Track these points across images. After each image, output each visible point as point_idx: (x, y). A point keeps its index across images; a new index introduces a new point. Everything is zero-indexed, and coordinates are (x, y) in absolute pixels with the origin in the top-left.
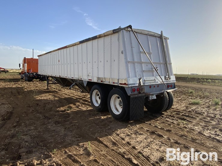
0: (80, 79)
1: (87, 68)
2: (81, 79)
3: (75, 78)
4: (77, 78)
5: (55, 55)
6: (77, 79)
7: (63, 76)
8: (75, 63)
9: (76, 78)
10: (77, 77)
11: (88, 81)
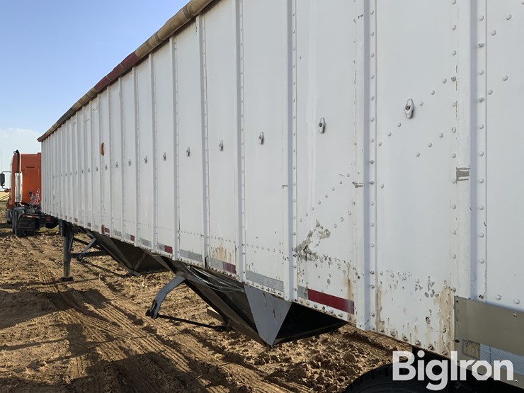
0: (220, 270)
1: (290, 186)
2: (232, 268)
3: (182, 252)
4: (198, 257)
5: (89, 122)
6: (196, 263)
7: (117, 233)
8: (182, 153)
9: (191, 255)
10: (199, 250)
11: (295, 307)
